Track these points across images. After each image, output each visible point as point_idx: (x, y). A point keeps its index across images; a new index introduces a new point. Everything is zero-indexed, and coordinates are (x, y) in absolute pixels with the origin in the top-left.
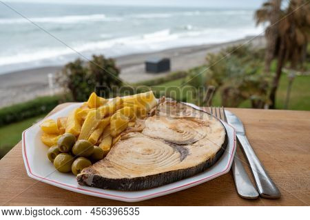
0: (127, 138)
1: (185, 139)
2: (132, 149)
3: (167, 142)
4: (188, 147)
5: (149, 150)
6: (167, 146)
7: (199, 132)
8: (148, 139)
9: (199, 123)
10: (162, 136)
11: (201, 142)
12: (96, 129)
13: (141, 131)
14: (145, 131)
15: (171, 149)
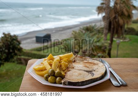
0: (70, 71)
1: (91, 70)
2: (74, 74)
3: (85, 71)
4: (93, 72)
5: (80, 74)
6: (86, 72)
7: (95, 67)
8: (77, 71)
9: (94, 64)
10: (82, 69)
11: (97, 70)
12: (58, 67)
13: (73, 68)
14: (75, 68)
15: (87, 73)
